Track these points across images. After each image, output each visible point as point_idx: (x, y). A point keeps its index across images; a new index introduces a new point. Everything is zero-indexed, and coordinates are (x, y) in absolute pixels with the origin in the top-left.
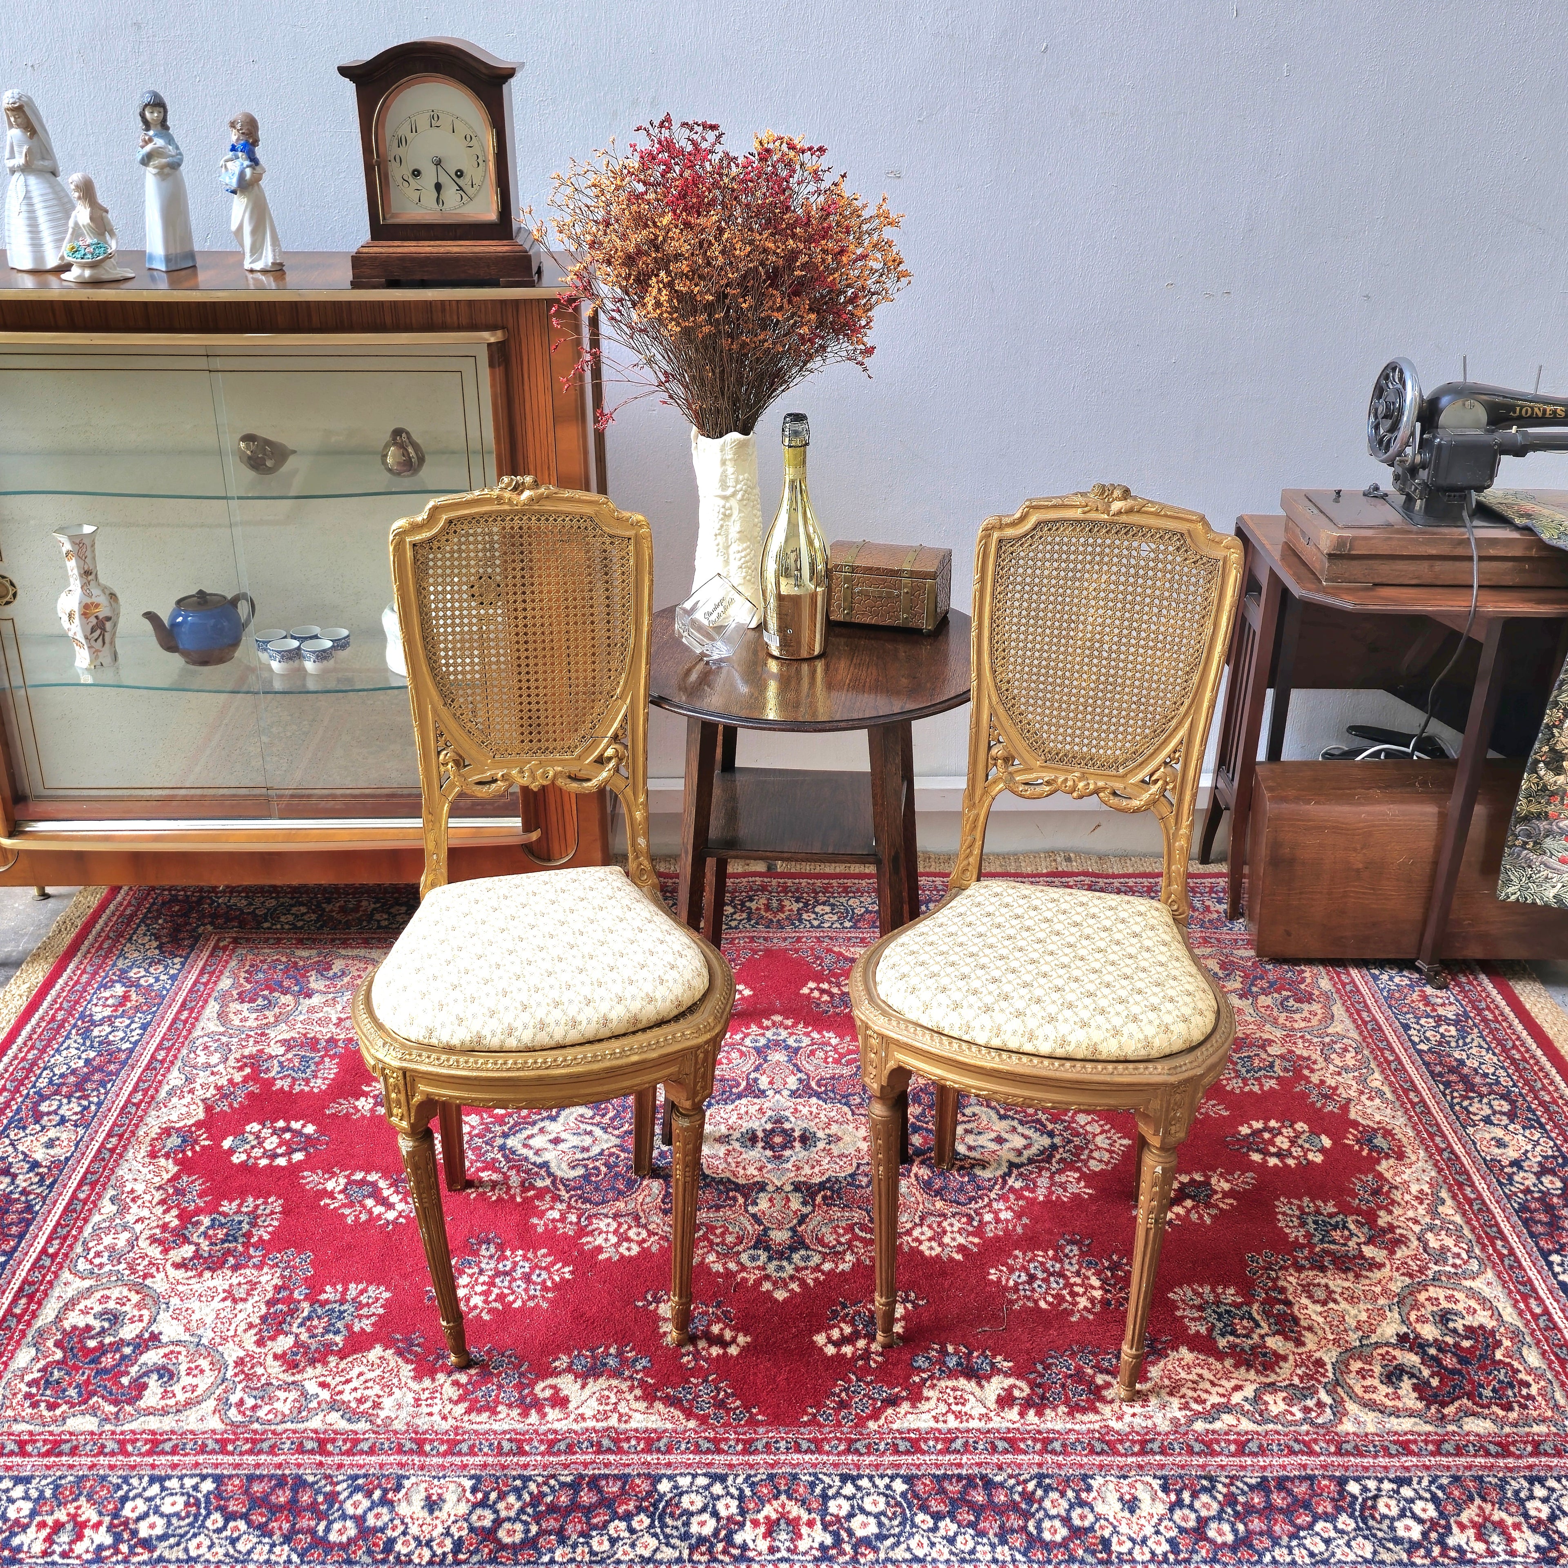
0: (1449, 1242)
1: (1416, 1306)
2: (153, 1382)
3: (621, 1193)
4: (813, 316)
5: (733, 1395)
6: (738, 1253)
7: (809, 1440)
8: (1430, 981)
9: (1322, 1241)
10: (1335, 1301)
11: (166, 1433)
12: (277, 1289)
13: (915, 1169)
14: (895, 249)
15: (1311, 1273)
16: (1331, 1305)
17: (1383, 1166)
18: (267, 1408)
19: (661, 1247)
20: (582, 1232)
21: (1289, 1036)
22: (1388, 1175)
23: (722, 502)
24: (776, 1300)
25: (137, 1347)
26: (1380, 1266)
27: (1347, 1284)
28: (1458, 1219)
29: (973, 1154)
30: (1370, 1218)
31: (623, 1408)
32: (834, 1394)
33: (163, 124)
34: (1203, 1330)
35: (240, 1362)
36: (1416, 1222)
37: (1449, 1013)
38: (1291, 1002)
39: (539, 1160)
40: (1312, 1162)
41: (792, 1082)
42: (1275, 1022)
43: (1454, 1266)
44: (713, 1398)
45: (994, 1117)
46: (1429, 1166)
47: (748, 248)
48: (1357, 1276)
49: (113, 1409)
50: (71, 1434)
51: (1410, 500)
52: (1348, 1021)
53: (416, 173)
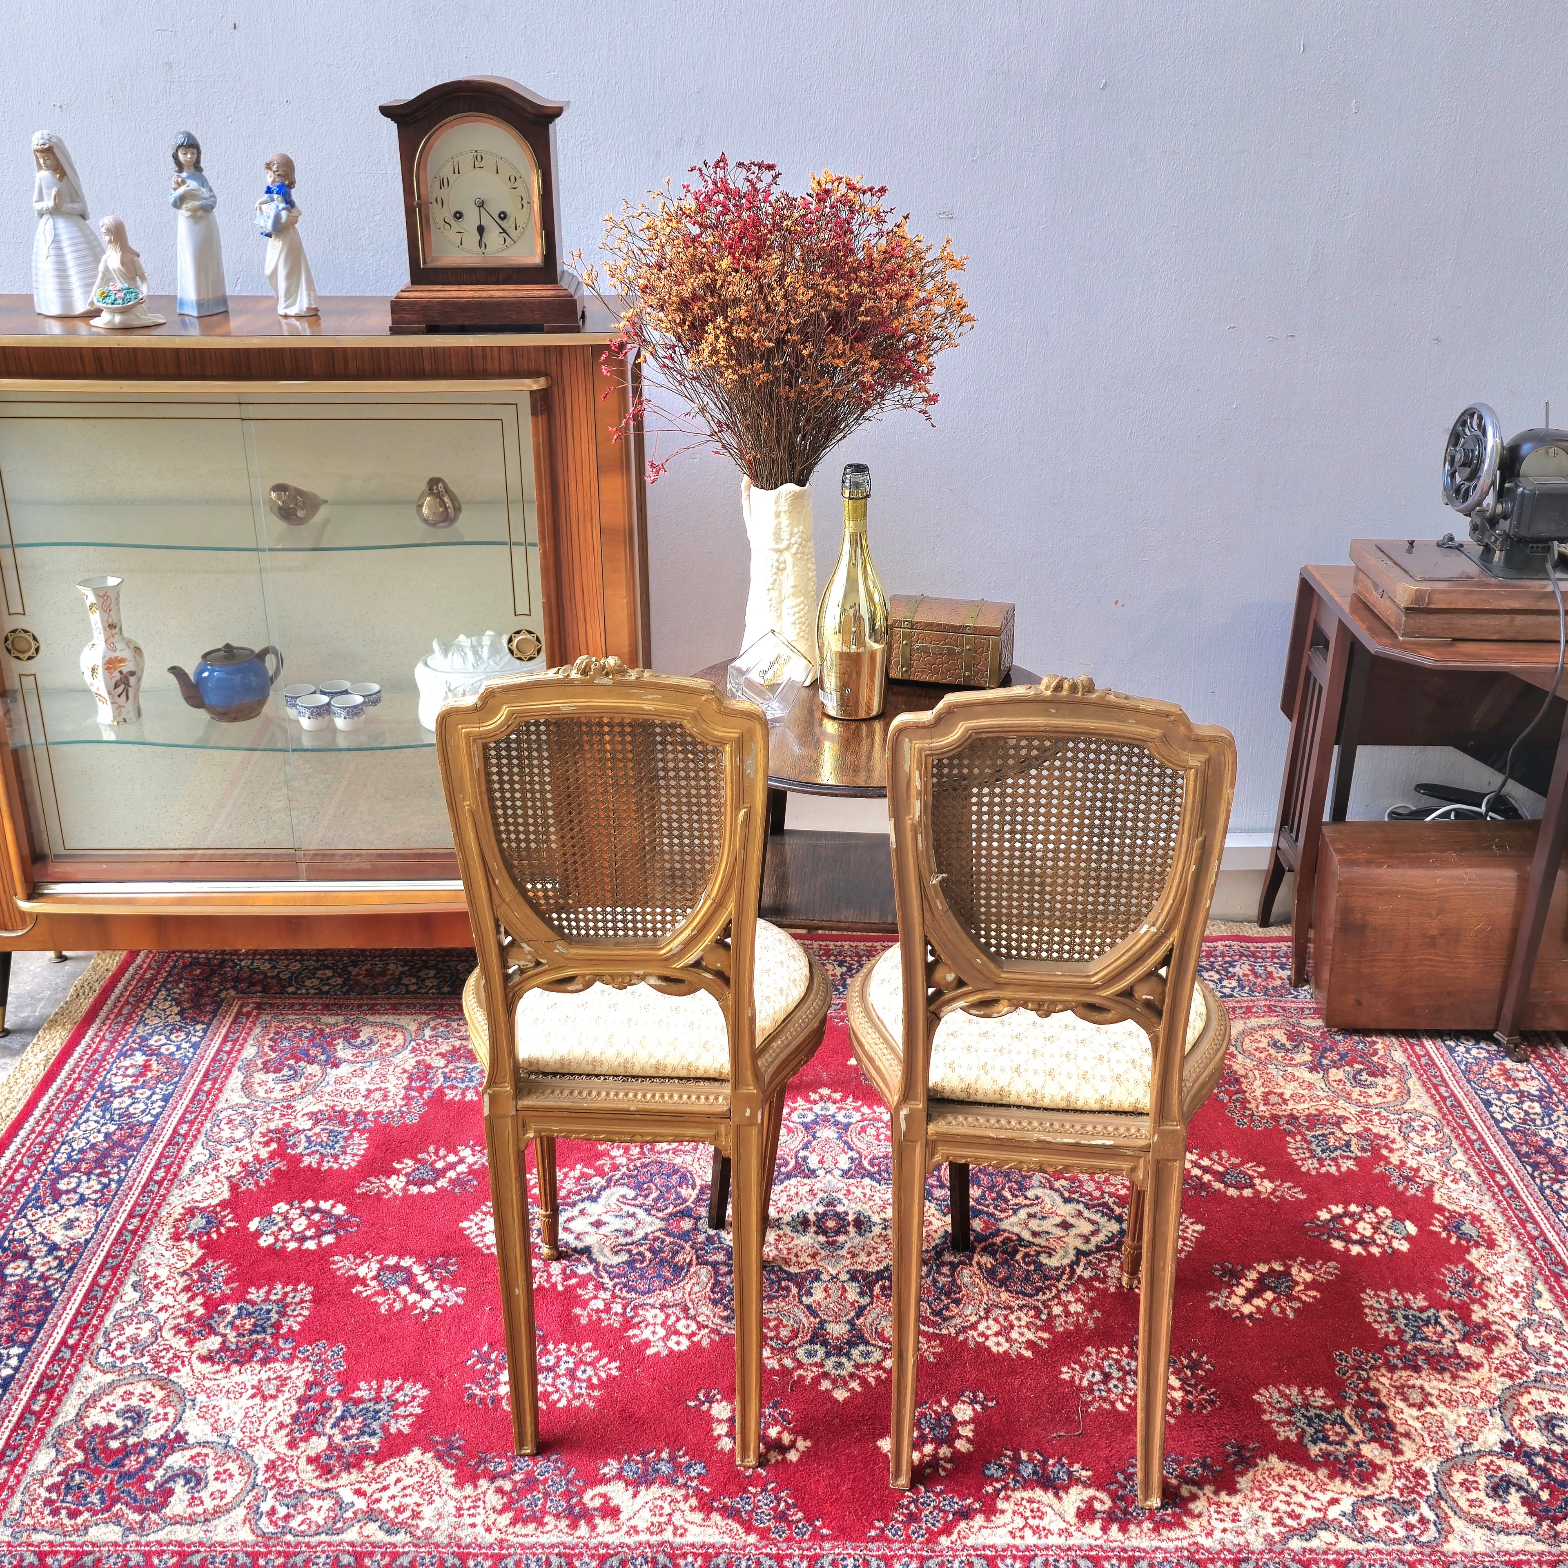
0: (1550, 1339)
1: (1519, 1410)
2: (179, 1487)
3: (667, 1281)
4: (876, 363)
5: (795, 1505)
6: (794, 1348)
7: (878, 1557)
8: (1509, 1054)
9: (1414, 1338)
10: (1432, 1405)
11: (194, 1544)
12: (309, 1385)
13: (976, 1258)
14: (958, 293)
15: (1405, 1374)
16: (1428, 1409)
17: (1474, 1256)
18: (300, 1518)
19: (712, 1341)
20: (628, 1324)
21: (1365, 1112)
22: (1479, 1265)
23: (776, 556)
24: (836, 1400)
25: (162, 1448)
26: (1478, 1366)
27: (1443, 1386)
28: (1557, 1314)
29: (1037, 1241)
30: (1463, 1313)
31: (677, 1519)
32: (902, 1507)
34: (1293, 1437)
35: (271, 1466)
36: (1513, 1317)
37: (1532, 1088)
38: (1364, 1076)
39: (580, 1245)
40: (1396, 1252)
41: (844, 1162)
42: (1348, 1098)
43: (1556, 1365)
44: (774, 1509)
45: (1059, 1200)
46: (1522, 1256)
47: (811, 293)
48: (1454, 1377)
49: (137, 1517)
50: (94, 1545)
51: (1488, 551)
52: (1426, 1097)
53: (458, 215)
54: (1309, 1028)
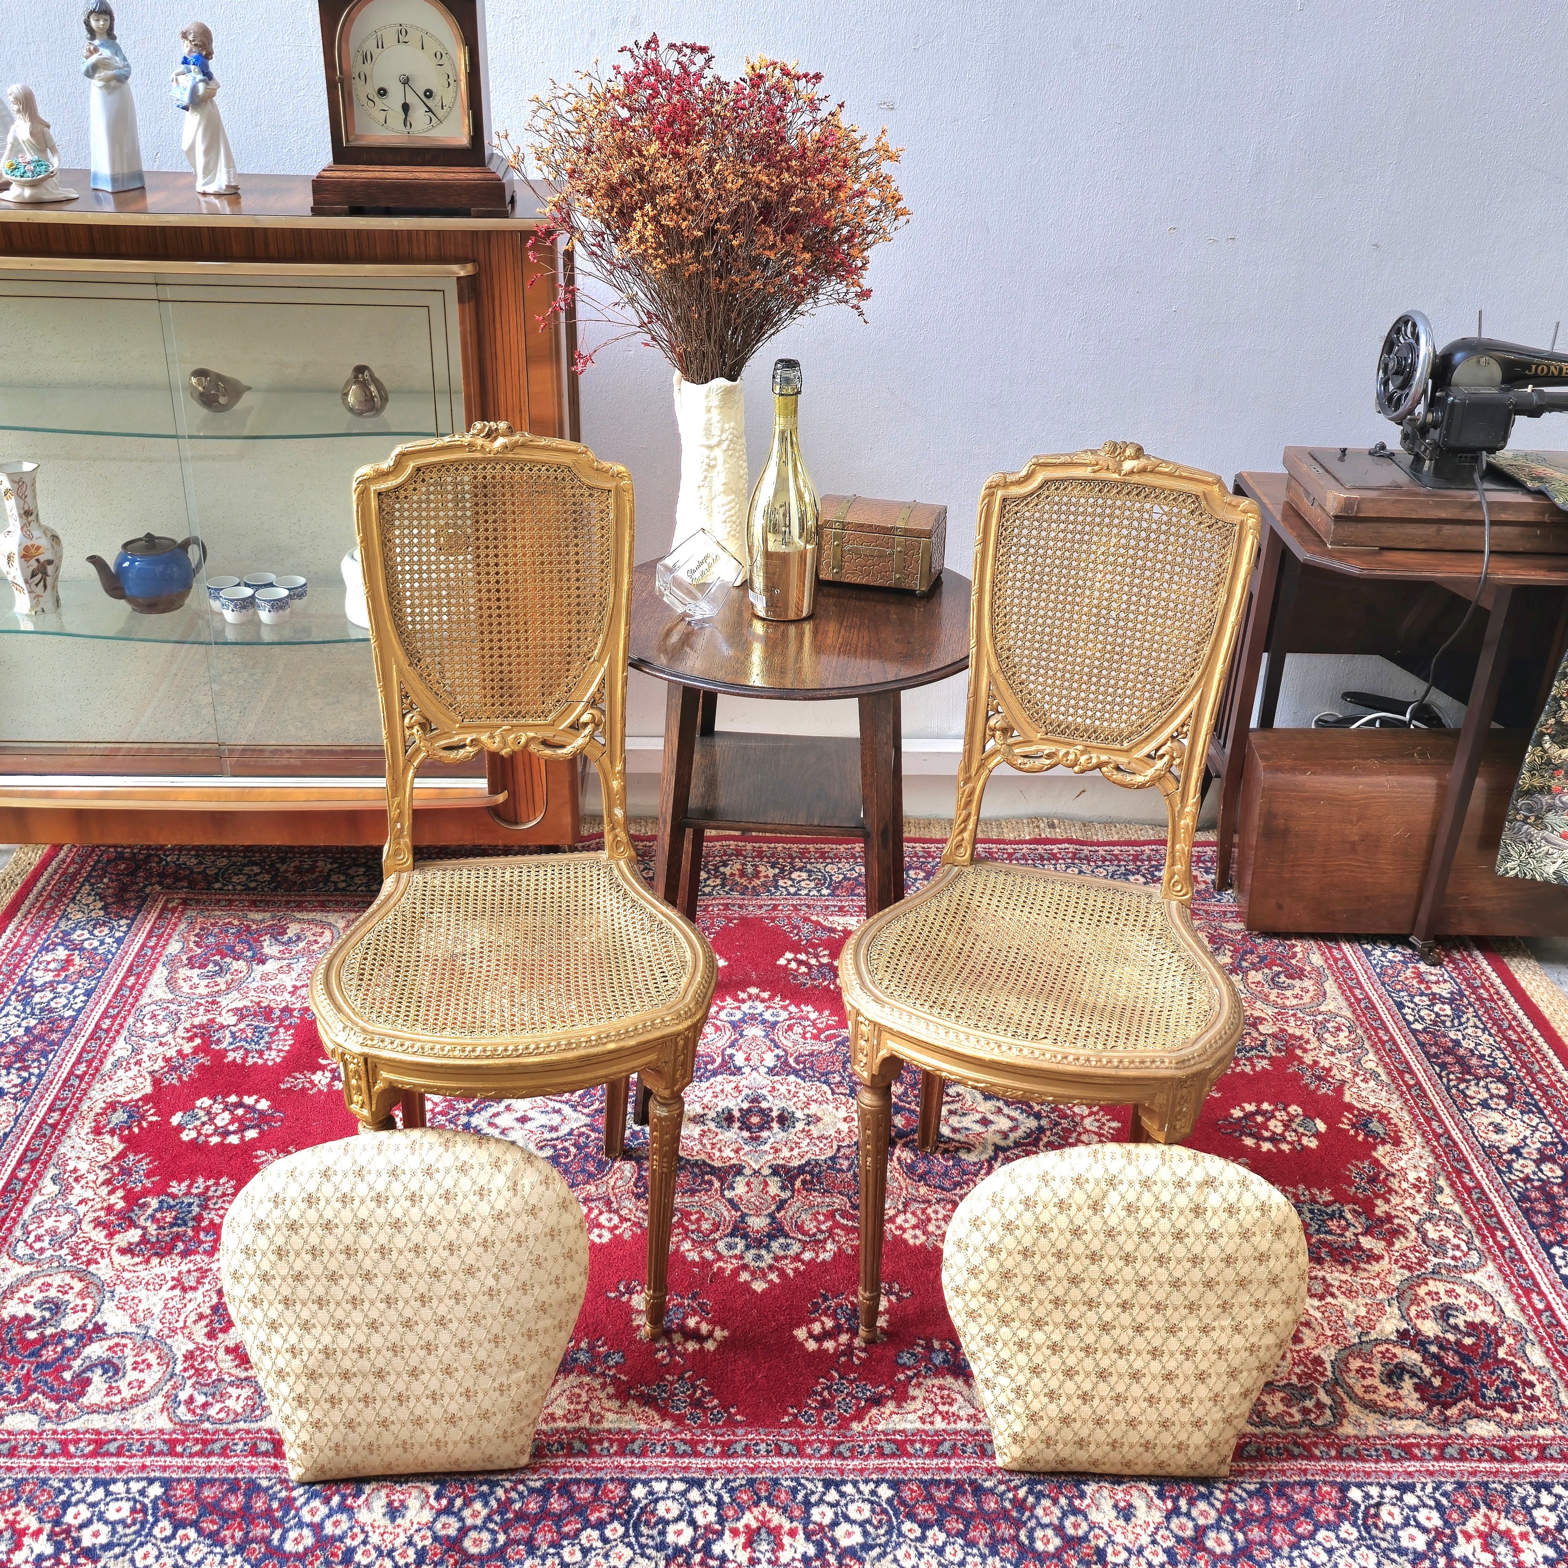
0: (1449, 1233)
1: (1416, 1300)
2: (97, 1377)
3: (591, 1175)
4: (807, 256)
5: (710, 1393)
6: (714, 1241)
7: (790, 1443)
8: (1424, 958)
9: (1318, 1231)
10: (1333, 1295)
11: (110, 1432)
13: (897, 1152)
14: (894, 185)
16: (1329, 1299)
17: (1380, 1152)
18: (219, 1406)
19: (634, 1234)
21: (1281, 1013)
22: (1385, 1162)
23: (706, 452)
24: (754, 1291)
25: (80, 1338)
26: (1379, 1258)
27: (1344, 1277)
28: (1457, 1208)
29: (957, 1137)
30: (1367, 1207)
31: (595, 1407)
32: (816, 1393)
33: (110, 33)
35: (189, 1356)
36: (1414, 1211)
37: (1444, 990)
38: (1283, 978)
40: (1305, 1148)
41: (770, 1060)
42: (1266, 999)
43: (1454, 1258)
44: (691, 1396)
45: (979, 1097)
46: (1426, 1153)
47: (741, 181)
48: (1355, 1269)
49: (54, 1406)
50: (9, 1433)
51: (1418, 459)
52: (1341, 1000)
53: (382, 92)
54: (1231, 931)
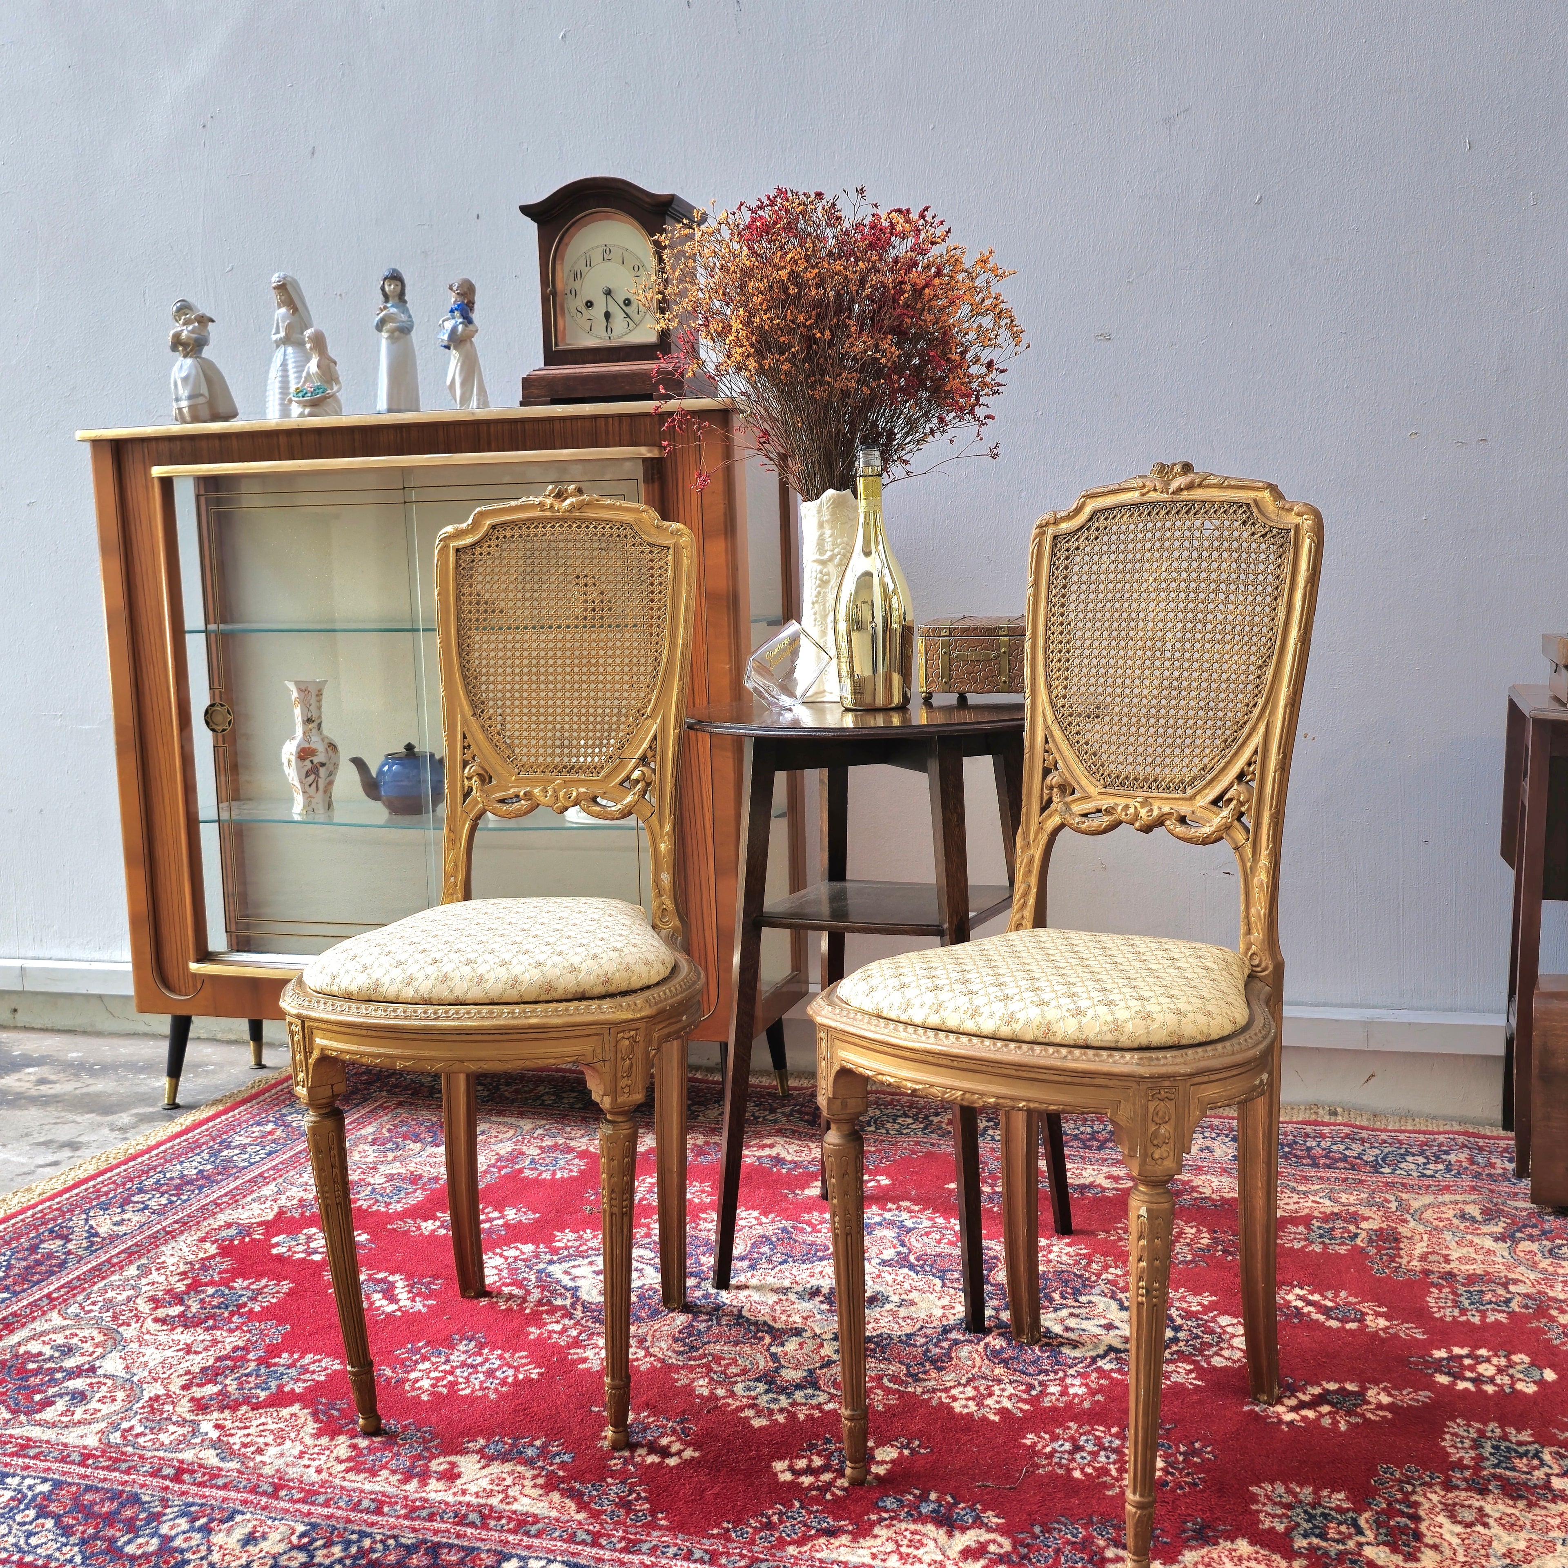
2: (62, 1402)
3: (639, 1319)
5: (646, 1499)
6: (734, 1383)
7: (706, 1551)
9: (1496, 1466)
11: (40, 1441)
12: (236, 1349)
13: (988, 1339)
15: (1464, 1494)
16: (1479, 1528)
18: (151, 1437)
19: (651, 1365)
20: (575, 1344)
24: (751, 1426)
25: (71, 1374)
29: (1067, 1335)
31: (513, 1490)
32: (763, 1515)
33: (401, 295)
34: (1280, 1528)
35: (155, 1399)
39: (571, 1284)
40: (1516, 1391)
41: (888, 1252)
42: (1533, 1266)
44: (621, 1498)
45: (1114, 1307)
48: (1530, 1505)
53: (589, 304)
54: (1516, 1209)
